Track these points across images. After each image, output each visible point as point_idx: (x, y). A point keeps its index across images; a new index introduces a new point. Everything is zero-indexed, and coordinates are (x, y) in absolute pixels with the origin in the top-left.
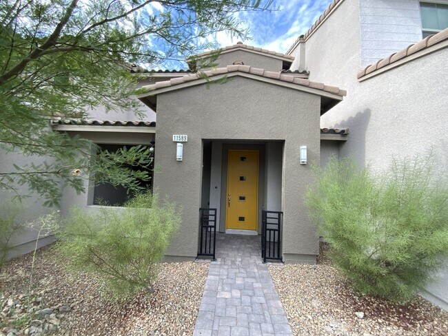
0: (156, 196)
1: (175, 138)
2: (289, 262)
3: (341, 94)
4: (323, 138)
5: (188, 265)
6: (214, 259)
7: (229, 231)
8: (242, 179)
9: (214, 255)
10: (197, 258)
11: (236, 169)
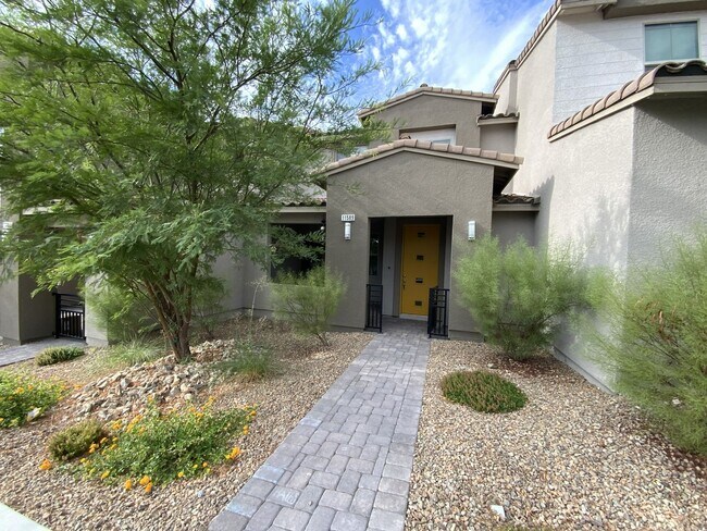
0: (327, 268)
1: (344, 217)
2: (455, 339)
4: (496, 209)
5: (355, 335)
6: (381, 332)
7: (402, 316)
8: (420, 258)
9: (381, 328)
10: (365, 330)
11: (412, 248)
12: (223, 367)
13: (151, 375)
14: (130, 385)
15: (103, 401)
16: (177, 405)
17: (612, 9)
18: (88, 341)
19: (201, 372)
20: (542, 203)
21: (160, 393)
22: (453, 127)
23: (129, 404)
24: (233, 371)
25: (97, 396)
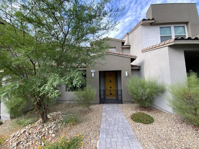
1: (92, 71)
2: (124, 103)
3: (136, 57)
5: (97, 105)
8: (110, 81)
9: (104, 103)
10: (99, 104)
11: (108, 79)
12: (61, 122)
13: (37, 129)
14: (30, 134)
15: (21, 141)
16: (50, 139)
17: (153, 24)
18: (2, 118)
19: (55, 125)
20: (141, 67)
21: (42, 135)
22: (115, 47)
23: (31, 142)
24: (66, 123)
25: (17, 140)
